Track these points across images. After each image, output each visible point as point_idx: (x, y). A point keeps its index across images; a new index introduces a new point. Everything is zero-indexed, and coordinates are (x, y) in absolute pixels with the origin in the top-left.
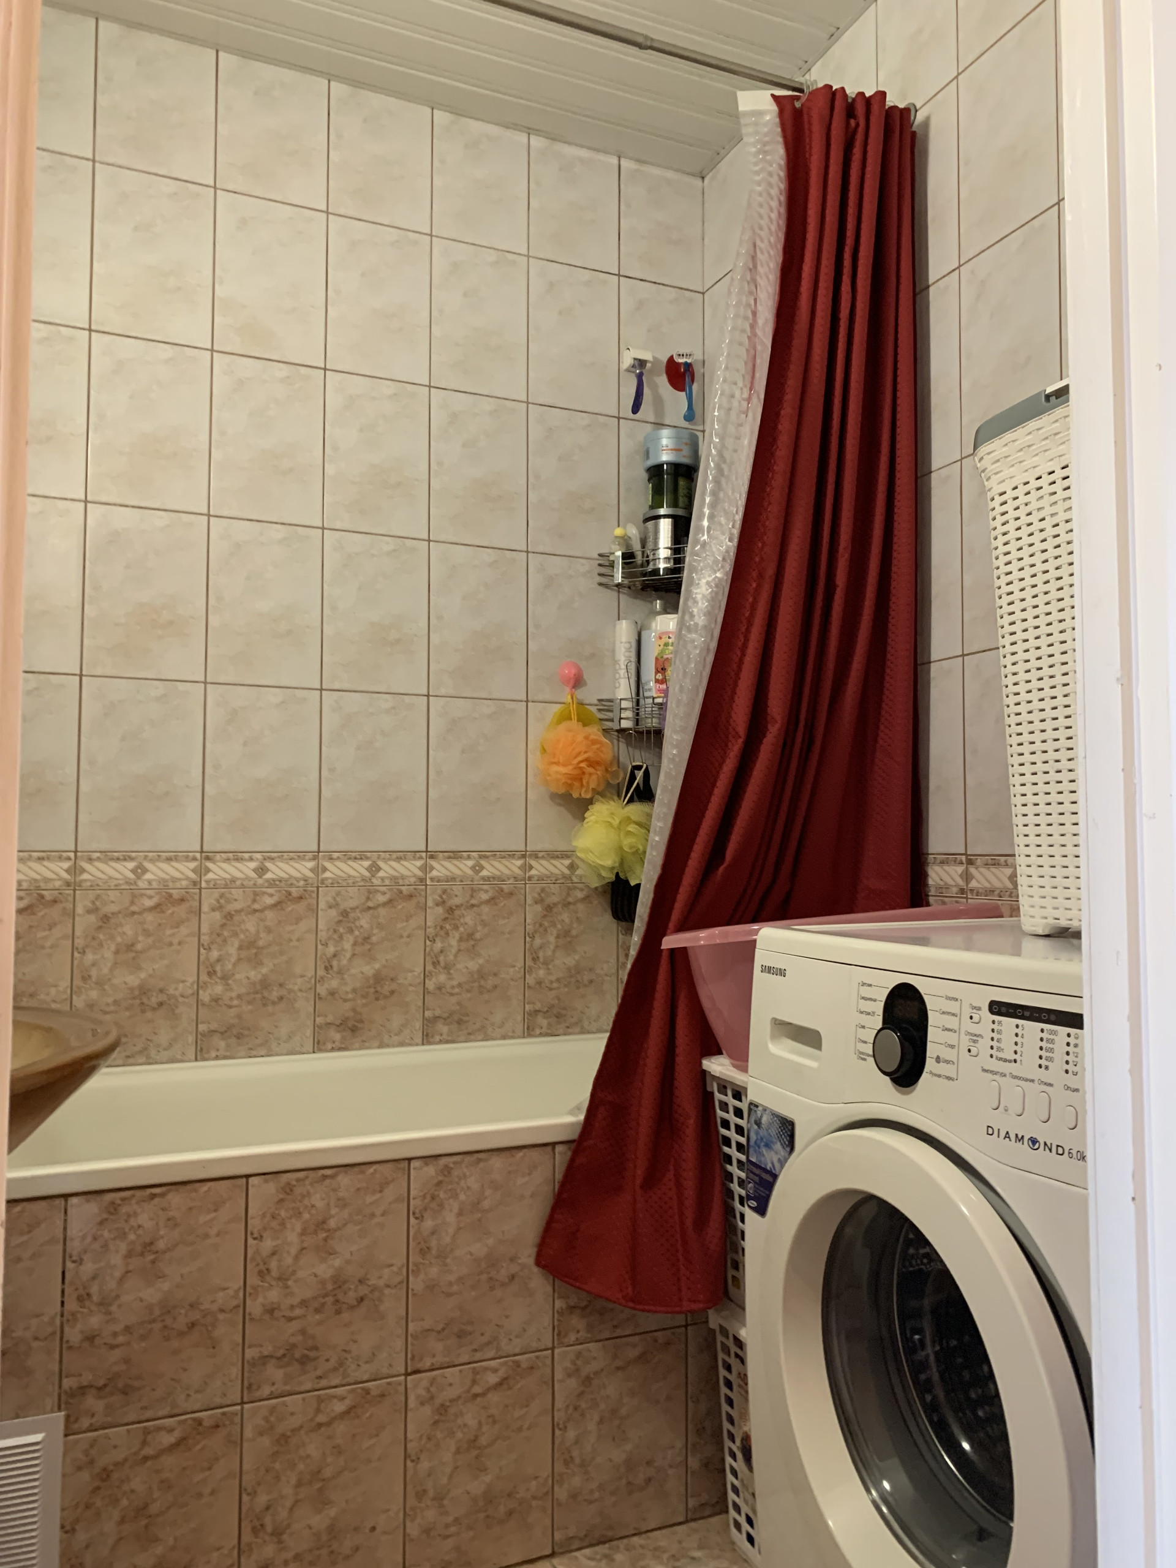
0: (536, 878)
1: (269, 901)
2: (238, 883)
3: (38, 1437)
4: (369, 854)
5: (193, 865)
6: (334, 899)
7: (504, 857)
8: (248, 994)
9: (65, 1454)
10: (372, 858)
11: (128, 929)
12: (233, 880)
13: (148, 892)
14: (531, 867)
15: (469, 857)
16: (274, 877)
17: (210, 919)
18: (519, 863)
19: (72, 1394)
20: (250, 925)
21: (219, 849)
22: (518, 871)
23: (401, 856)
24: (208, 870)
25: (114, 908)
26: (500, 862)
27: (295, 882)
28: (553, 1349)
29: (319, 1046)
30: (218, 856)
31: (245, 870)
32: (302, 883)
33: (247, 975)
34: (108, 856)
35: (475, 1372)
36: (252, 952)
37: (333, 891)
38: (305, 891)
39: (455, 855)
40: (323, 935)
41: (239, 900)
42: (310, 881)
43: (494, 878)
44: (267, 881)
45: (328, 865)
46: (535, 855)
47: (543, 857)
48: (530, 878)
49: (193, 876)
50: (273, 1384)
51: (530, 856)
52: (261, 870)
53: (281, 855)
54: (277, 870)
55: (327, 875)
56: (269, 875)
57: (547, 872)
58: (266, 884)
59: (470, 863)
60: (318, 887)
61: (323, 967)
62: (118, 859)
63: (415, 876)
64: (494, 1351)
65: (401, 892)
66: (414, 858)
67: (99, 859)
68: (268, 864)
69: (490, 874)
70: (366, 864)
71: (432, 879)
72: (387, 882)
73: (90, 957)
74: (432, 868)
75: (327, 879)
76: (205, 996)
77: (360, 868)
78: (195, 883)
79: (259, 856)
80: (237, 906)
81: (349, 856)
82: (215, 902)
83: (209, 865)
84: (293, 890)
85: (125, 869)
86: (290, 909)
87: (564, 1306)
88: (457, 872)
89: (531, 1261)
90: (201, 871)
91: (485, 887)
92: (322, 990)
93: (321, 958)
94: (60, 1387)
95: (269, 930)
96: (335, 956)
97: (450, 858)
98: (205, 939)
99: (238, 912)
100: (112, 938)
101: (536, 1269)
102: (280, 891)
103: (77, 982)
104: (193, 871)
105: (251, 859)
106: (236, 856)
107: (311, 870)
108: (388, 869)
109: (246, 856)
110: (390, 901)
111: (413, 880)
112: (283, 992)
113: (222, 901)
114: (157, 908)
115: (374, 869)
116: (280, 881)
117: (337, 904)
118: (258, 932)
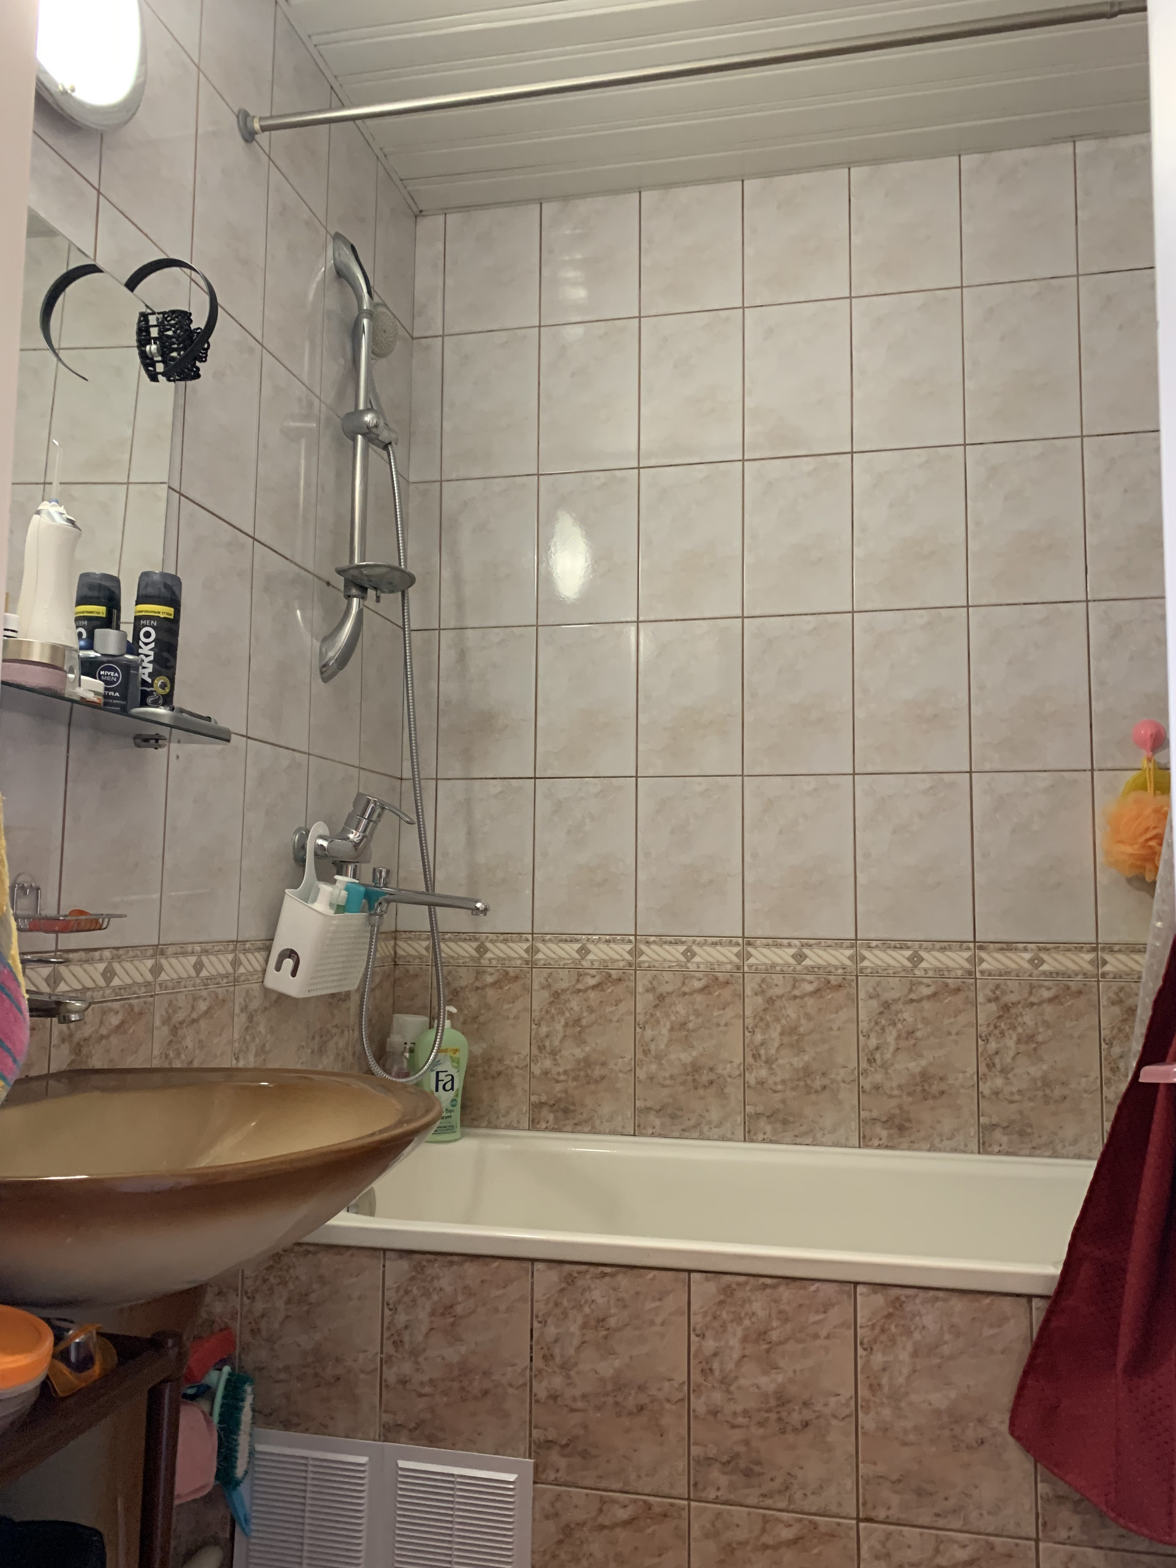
0: (1111, 975)
1: (809, 988)
2: (778, 968)
3: (512, 1477)
4: (910, 944)
5: (736, 949)
6: (875, 989)
7: (1069, 950)
8: (792, 1080)
9: (534, 1499)
10: (916, 948)
11: (681, 1009)
12: (774, 965)
13: (697, 974)
14: (1105, 963)
15: (1025, 950)
16: (812, 963)
17: (754, 1003)
18: (1089, 957)
19: (539, 1446)
20: (791, 1011)
21: (759, 934)
22: (1088, 967)
23: (946, 946)
24: (750, 955)
25: (669, 988)
26: (1064, 955)
27: (833, 970)
28: (1037, 1541)
29: (864, 1141)
30: (759, 942)
31: (784, 956)
32: (840, 971)
33: (789, 1062)
34: (662, 939)
35: (939, 1541)
36: (794, 1038)
37: (873, 981)
38: (844, 979)
39: (1008, 946)
40: (864, 1025)
41: (779, 986)
42: (848, 970)
43: (1057, 974)
44: (806, 967)
45: (866, 953)
46: (1110, 948)
47: (1120, 951)
48: (1104, 975)
49: (735, 960)
50: (718, 1489)
51: (1103, 949)
52: (800, 957)
53: (820, 942)
54: (816, 957)
55: (866, 963)
56: (807, 962)
57: (1125, 968)
58: (805, 971)
59: (1027, 956)
60: (857, 976)
61: (866, 1058)
62: (671, 943)
63: (962, 968)
64: (961, 1523)
65: (947, 985)
66: (961, 949)
67: (654, 942)
68: (806, 951)
69: (1052, 969)
70: (908, 953)
71: (982, 972)
72: (930, 974)
73: (649, 1033)
74: (982, 960)
75: (866, 968)
76: (751, 1078)
77: (900, 958)
78: (738, 968)
79: (797, 942)
80: (778, 991)
81: (887, 944)
82: (756, 987)
83: (751, 950)
84: (832, 978)
85: (676, 953)
86: (829, 997)
87: (1051, 1494)
88: (1013, 966)
89: (1005, 1428)
90: (744, 956)
91: (1046, 983)
92: (866, 1083)
93: (863, 1050)
94: (530, 1436)
95: (809, 1017)
96: (877, 1048)
97: (1002, 949)
98: (749, 1022)
99: (780, 997)
100: (667, 1016)
101: (1011, 1440)
102: (818, 978)
103: (640, 1056)
104: (737, 955)
105: (790, 945)
106: (775, 942)
107: (850, 958)
108: (931, 960)
109: (785, 942)
110: (935, 994)
111: (959, 973)
112: (826, 1082)
113: (764, 986)
114: (705, 989)
115: (916, 959)
116: (819, 968)
117: (878, 995)
118: (799, 1019)
